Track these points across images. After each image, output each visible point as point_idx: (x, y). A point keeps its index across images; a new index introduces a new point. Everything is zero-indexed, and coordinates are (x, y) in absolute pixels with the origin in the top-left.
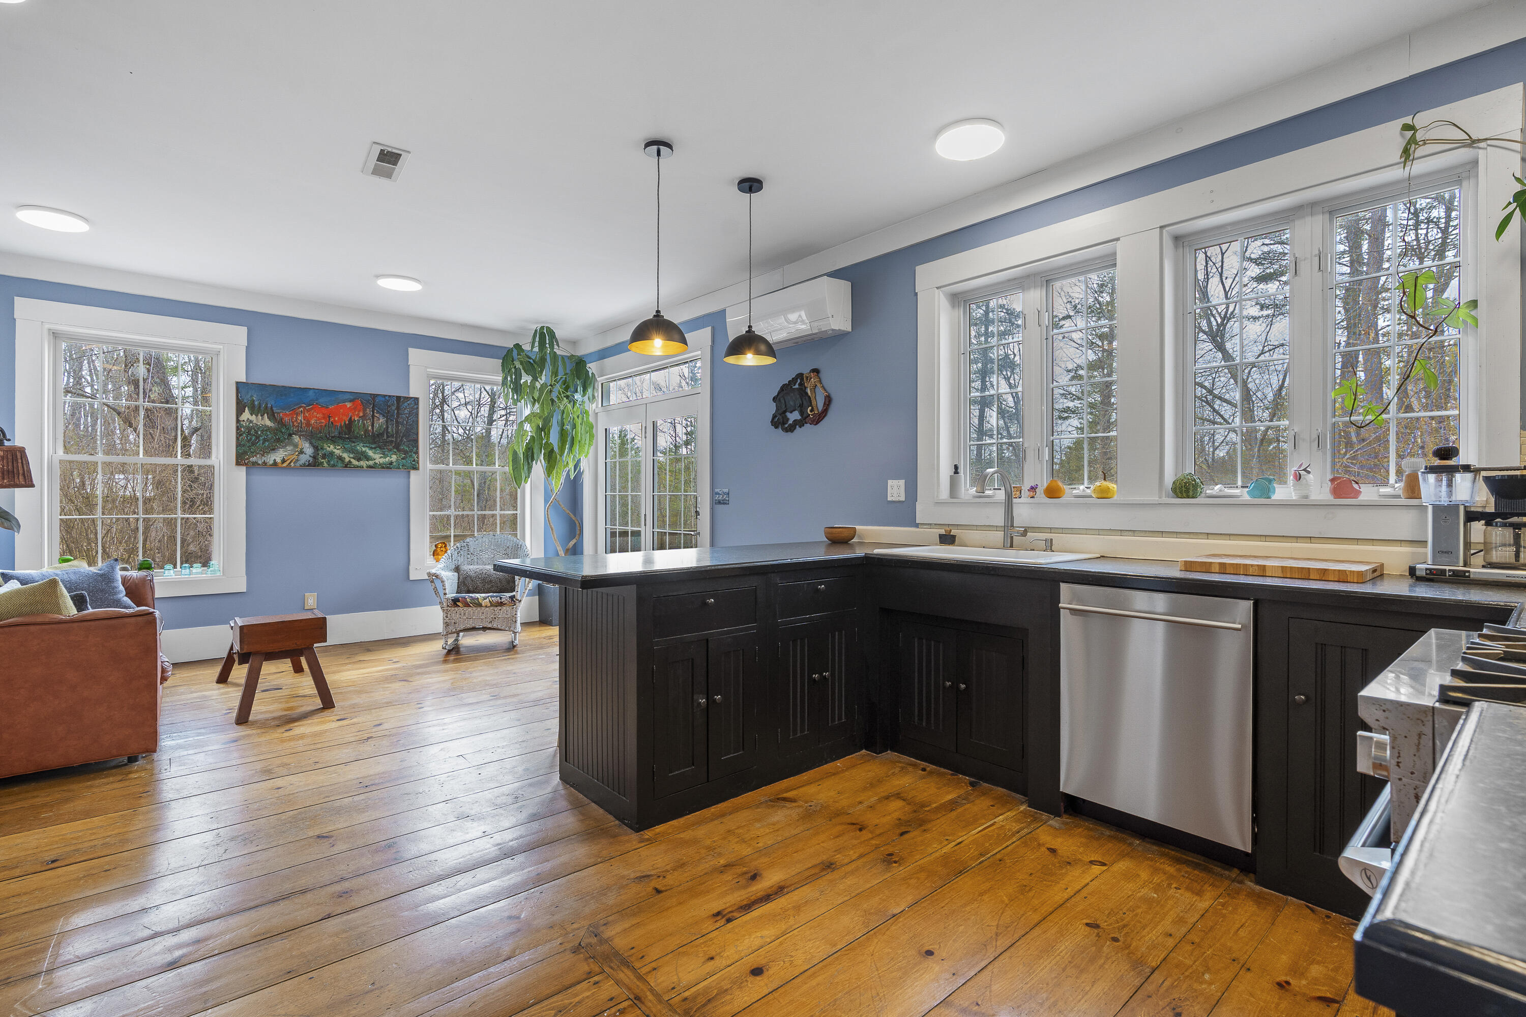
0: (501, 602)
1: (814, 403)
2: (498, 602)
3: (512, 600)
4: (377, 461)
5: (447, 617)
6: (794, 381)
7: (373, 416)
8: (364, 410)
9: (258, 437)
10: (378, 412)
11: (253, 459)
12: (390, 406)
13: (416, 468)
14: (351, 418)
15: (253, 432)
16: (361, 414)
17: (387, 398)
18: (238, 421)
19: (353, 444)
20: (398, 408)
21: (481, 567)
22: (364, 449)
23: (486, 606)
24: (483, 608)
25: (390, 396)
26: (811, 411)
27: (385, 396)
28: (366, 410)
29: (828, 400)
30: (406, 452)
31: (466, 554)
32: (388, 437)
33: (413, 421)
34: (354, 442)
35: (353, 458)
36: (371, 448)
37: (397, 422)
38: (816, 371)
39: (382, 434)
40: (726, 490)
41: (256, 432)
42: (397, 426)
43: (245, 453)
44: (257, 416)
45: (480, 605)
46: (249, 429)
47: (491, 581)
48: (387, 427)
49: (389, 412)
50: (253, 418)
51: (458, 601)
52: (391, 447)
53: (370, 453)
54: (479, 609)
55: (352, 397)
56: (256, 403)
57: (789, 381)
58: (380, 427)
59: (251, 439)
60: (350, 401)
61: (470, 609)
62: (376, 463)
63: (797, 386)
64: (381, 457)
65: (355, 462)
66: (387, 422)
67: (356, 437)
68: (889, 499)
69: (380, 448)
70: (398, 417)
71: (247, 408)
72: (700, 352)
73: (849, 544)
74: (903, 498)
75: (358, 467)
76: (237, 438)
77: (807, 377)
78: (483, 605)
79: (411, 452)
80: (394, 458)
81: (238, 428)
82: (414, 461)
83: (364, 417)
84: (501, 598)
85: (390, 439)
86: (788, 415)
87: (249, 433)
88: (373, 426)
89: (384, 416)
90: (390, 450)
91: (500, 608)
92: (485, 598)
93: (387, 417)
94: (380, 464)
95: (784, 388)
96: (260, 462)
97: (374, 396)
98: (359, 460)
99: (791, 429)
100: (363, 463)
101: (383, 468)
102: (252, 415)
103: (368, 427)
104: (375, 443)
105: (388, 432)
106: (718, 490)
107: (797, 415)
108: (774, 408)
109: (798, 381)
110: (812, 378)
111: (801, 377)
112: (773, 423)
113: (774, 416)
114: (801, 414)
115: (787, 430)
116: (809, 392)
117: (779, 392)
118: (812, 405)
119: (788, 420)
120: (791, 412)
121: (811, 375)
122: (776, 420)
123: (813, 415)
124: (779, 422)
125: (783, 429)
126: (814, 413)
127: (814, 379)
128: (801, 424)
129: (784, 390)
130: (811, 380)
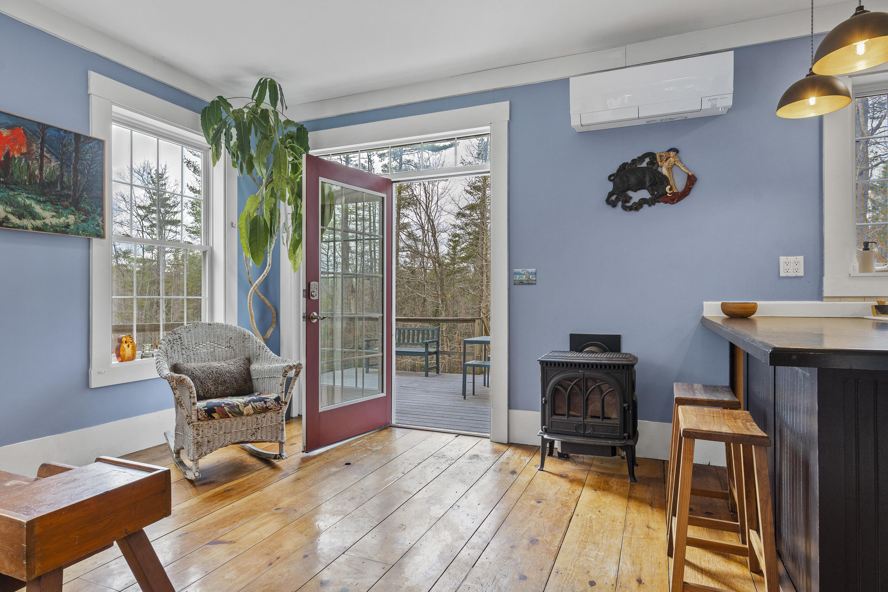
0: (267, 408)
1: (672, 182)
2: (262, 407)
3: (278, 403)
4: (47, 221)
5: (198, 435)
6: (641, 159)
7: (42, 156)
8: (29, 146)
10: (49, 151)
12: (65, 146)
13: (101, 236)
14: (8, 153)
16: (24, 150)
17: (62, 133)
19: (11, 193)
20: (77, 150)
21: (203, 364)
22: (28, 202)
23: (248, 415)
24: (243, 418)
25: (66, 131)
26: (670, 189)
27: (59, 130)
28: (31, 146)
29: (692, 180)
30: (87, 213)
31: (180, 349)
32: (63, 188)
33: (97, 171)
34: (13, 190)
35: (12, 213)
36: (39, 202)
37: (75, 169)
38: (676, 151)
39: (52, 184)
40: (533, 270)
42: (76, 176)
45: (241, 414)
47: (225, 381)
48: (62, 175)
49: (64, 153)
51: (214, 411)
52: (66, 203)
53: (37, 208)
54: (238, 419)
55: (11, 123)
57: (633, 160)
58: (52, 172)
60: (8, 128)
61: (227, 421)
62: (45, 225)
63: (644, 165)
64: (53, 216)
65: (14, 220)
66: (61, 166)
67: (16, 183)
68: (782, 274)
69: (52, 202)
70: (76, 162)
72: (488, 127)
73: (750, 319)
74: (801, 273)
75: (19, 227)
77: (661, 156)
78: (245, 412)
79: (93, 213)
80: (71, 219)
82: (98, 225)
83: (28, 155)
84: (265, 402)
85: (66, 192)
86: (630, 193)
88: (41, 169)
89: (57, 158)
90: (66, 208)
91: (263, 415)
92: (246, 405)
93: (61, 160)
94: (52, 226)
95: (623, 167)
97: (44, 127)
98: (21, 217)
99: (637, 207)
100: (27, 222)
101: (56, 231)
103: (34, 171)
104: (44, 195)
105: (62, 182)
106: (520, 270)
107: (644, 194)
108: (610, 187)
109: (647, 160)
110: (670, 157)
111: (651, 155)
112: (609, 201)
113: (611, 194)
114: (652, 193)
115: (631, 209)
116: (664, 171)
117: (619, 170)
118: (668, 184)
119: (631, 198)
120: (635, 191)
121: (669, 154)
122: (613, 198)
123: (670, 194)
124: (617, 200)
125: (625, 208)
126: (672, 192)
127: (671, 158)
128: (651, 202)
129: (625, 168)
130: (669, 160)
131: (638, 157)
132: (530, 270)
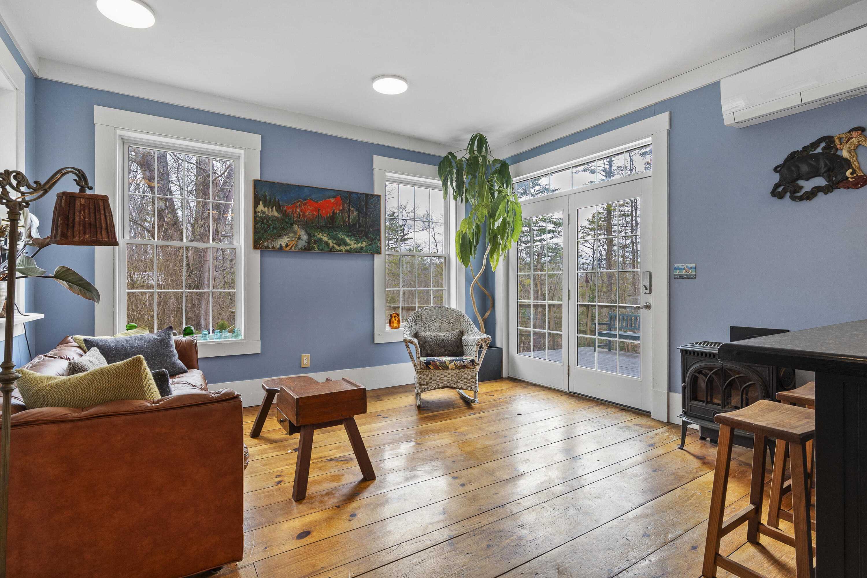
0: (464, 366)
1: (855, 165)
2: (461, 365)
3: (473, 364)
4: (352, 247)
5: (421, 378)
6: (815, 145)
7: (349, 210)
8: (343, 205)
9: (269, 226)
10: (353, 207)
11: (266, 244)
12: (360, 202)
13: (379, 253)
14: (334, 211)
15: (265, 221)
16: (341, 208)
17: (359, 195)
18: (255, 212)
19: (335, 233)
20: (366, 204)
22: (343, 237)
23: (452, 369)
24: (449, 371)
25: (361, 194)
26: (852, 174)
27: (357, 193)
28: (344, 205)
30: (372, 240)
32: (359, 227)
33: (377, 214)
34: (336, 231)
35: (335, 244)
36: (348, 236)
37: (366, 215)
38: (861, 130)
39: (354, 225)
40: (693, 265)
41: (268, 221)
42: (366, 219)
43: (260, 239)
44: (268, 208)
45: (447, 368)
46: (263, 219)
48: (359, 219)
49: (360, 206)
50: (265, 210)
51: (430, 364)
52: (361, 235)
53: (347, 240)
54: (446, 371)
55: (335, 194)
56: (268, 198)
57: (804, 148)
58: (354, 218)
59: (264, 227)
60: (333, 197)
61: (439, 371)
62: (351, 248)
63: (819, 150)
64: (355, 243)
65: (337, 247)
66: (359, 214)
67: (337, 227)
69: (354, 236)
70: (366, 210)
71: (261, 202)
72: (650, 139)
75: (339, 251)
76: (255, 226)
77: (840, 139)
78: (450, 367)
79: (375, 239)
80: (364, 244)
81: (255, 218)
82: (378, 247)
83: (342, 211)
84: (464, 362)
85: (361, 229)
86: (801, 183)
87: (263, 222)
88: (349, 218)
89: (357, 210)
90: (361, 238)
91: (462, 370)
92: (451, 362)
93: (359, 211)
94: (354, 249)
95: (792, 156)
96: (270, 246)
97: (350, 193)
98: (339, 245)
99: (811, 195)
100: (343, 248)
101: (356, 252)
102: (265, 207)
103: (346, 219)
104: (350, 231)
105: (359, 223)
106: (680, 265)
107: (820, 181)
108: (776, 178)
109: (823, 145)
110: (852, 138)
111: (829, 140)
112: (774, 193)
113: (777, 186)
114: (829, 179)
115: (801, 199)
116: (845, 154)
117: (786, 161)
118: (850, 166)
119: (801, 188)
120: (808, 179)
121: (851, 135)
122: (780, 189)
123: (852, 178)
124: (785, 191)
125: (793, 198)
126: (855, 175)
127: (854, 139)
128: (827, 190)
129: (794, 157)
130: (851, 141)
131: (810, 144)
132: (690, 265)
